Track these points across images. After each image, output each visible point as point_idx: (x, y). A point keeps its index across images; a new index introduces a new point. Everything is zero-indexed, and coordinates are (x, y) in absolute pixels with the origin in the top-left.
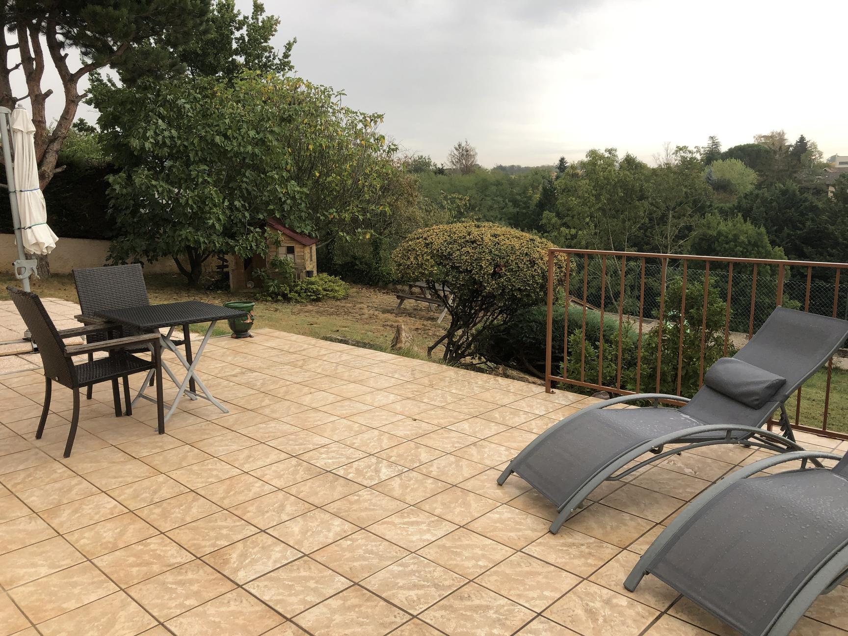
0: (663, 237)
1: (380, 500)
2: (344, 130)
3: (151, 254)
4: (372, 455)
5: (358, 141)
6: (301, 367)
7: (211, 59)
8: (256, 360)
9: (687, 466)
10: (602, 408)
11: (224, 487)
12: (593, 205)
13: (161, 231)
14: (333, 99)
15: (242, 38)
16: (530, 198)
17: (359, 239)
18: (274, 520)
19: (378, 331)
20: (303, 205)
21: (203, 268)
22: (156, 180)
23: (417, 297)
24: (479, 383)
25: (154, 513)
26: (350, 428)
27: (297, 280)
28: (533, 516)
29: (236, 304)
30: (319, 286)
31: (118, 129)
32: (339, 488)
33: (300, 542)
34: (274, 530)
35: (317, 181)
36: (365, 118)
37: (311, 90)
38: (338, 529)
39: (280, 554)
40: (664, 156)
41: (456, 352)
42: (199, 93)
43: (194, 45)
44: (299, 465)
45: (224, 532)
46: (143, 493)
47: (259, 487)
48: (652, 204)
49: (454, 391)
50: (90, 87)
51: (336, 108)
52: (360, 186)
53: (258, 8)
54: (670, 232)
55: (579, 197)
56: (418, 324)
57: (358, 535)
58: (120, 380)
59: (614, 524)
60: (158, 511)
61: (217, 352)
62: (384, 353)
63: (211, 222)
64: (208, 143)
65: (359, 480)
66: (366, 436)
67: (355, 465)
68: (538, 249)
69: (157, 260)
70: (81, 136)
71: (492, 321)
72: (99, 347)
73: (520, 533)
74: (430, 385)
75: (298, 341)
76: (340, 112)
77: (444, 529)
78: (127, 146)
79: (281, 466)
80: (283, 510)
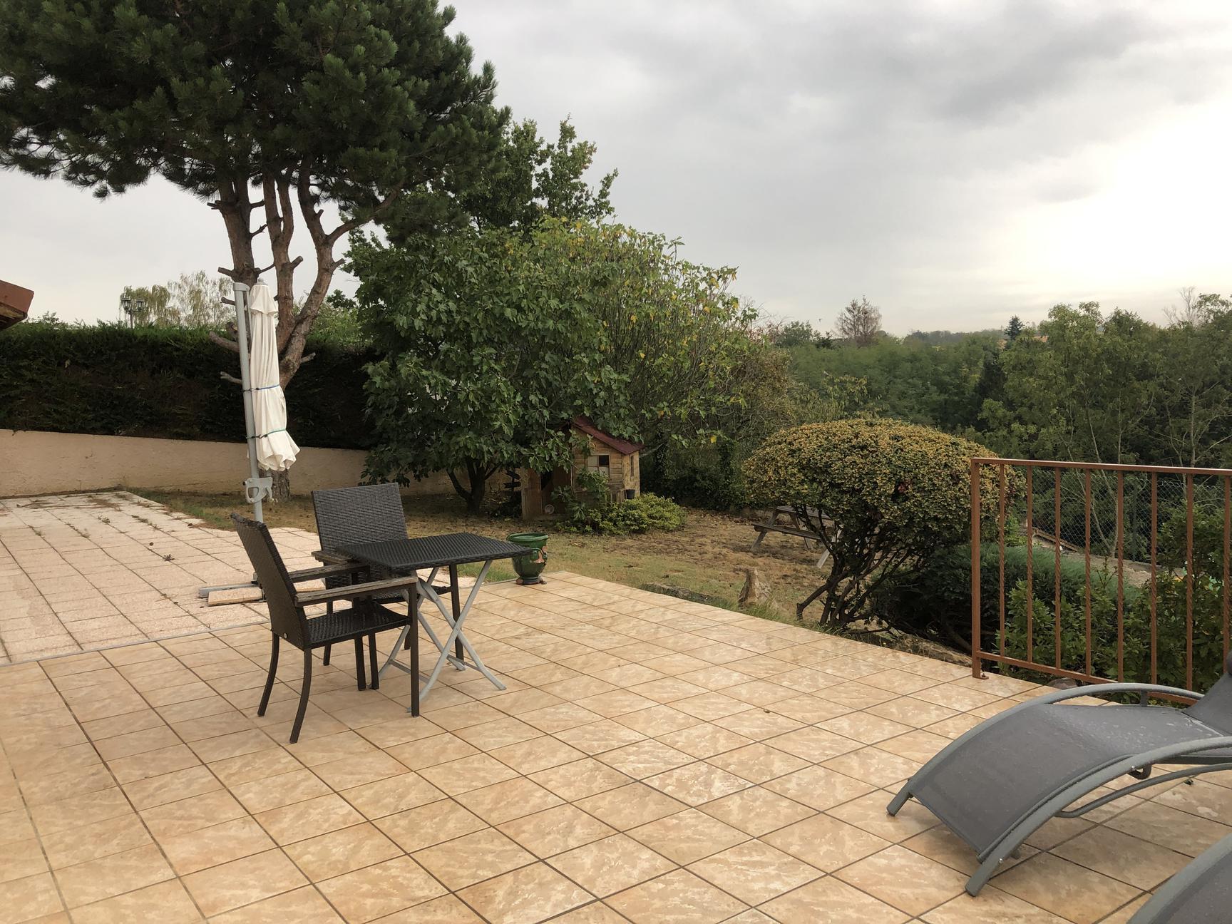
0: (1182, 436)
1: (709, 827)
2: (680, 292)
3: (420, 468)
4: (702, 760)
5: (701, 307)
6: (608, 628)
7: (503, 205)
8: (547, 616)
9: (1203, 802)
10: (1052, 703)
11: (493, 794)
12: (1063, 390)
13: (434, 438)
14: (666, 251)
15: (545, 174)
16: (965, 379)
17: (701, 444)
18: (556, 847)
19: (726, 577)
20: (622, 398)
21: (486, 486)
22: (427, 370)
23: (785, 528)
24: (869, 659)
25: (397, 827)
26: (672, 719)
27: (612, 503)
28: (940, 866)
29: (524, 538)
30: (642, 511)
31: (382, 303)
32: (652, 806)
33: (591, 880)
34: (556, 860)
35: (642, 364)
36: (709, 274)
37: (635, 240)
38: (646, 865)
39: (563, 896)
40: (1183, 312)
41: (841, 612)
42: (487, 251)
43: (482, 187)
44: (598, 769)
45: (489, 858)
46: (386, 797)
47: (541, 797)
48: (1161, 386)
49: (829, 671)
50: (350, 249)
51: (670, 263)
52: (702, 369)
53: (567, 133)
54: (1195, 429)
55: (1039, 377)
56: (788, 568)
57: (674, 876)
58: (366, 639)
59: (1073, 888)
60: (403, 823)
61: (496, 603)
62: (727, 611)
63: (497, 424)
64: (495, 318)
65: (681, 796)
66: (695, 732)
67: (677, 773)
68: (964, 458)
69: (427, 476)
70: (337, 313)
71: (896, 566)
72: (339, 594)
73: (919, 891)
74: (794, 661)
75: (606, 590)
76: (676, 269)
77: (802, 876)
78: (391, 323)
79: (572, 769)
80: (571, 832)
